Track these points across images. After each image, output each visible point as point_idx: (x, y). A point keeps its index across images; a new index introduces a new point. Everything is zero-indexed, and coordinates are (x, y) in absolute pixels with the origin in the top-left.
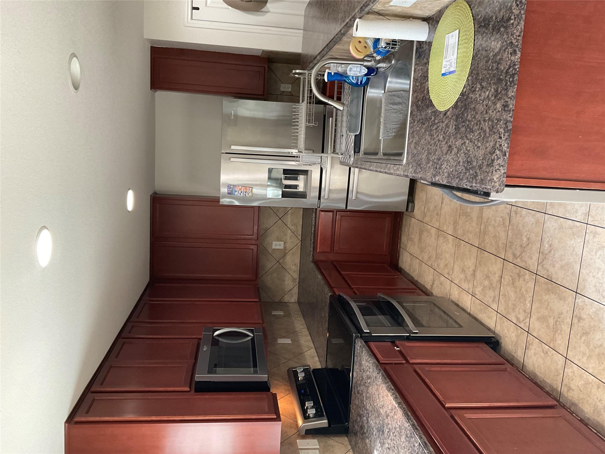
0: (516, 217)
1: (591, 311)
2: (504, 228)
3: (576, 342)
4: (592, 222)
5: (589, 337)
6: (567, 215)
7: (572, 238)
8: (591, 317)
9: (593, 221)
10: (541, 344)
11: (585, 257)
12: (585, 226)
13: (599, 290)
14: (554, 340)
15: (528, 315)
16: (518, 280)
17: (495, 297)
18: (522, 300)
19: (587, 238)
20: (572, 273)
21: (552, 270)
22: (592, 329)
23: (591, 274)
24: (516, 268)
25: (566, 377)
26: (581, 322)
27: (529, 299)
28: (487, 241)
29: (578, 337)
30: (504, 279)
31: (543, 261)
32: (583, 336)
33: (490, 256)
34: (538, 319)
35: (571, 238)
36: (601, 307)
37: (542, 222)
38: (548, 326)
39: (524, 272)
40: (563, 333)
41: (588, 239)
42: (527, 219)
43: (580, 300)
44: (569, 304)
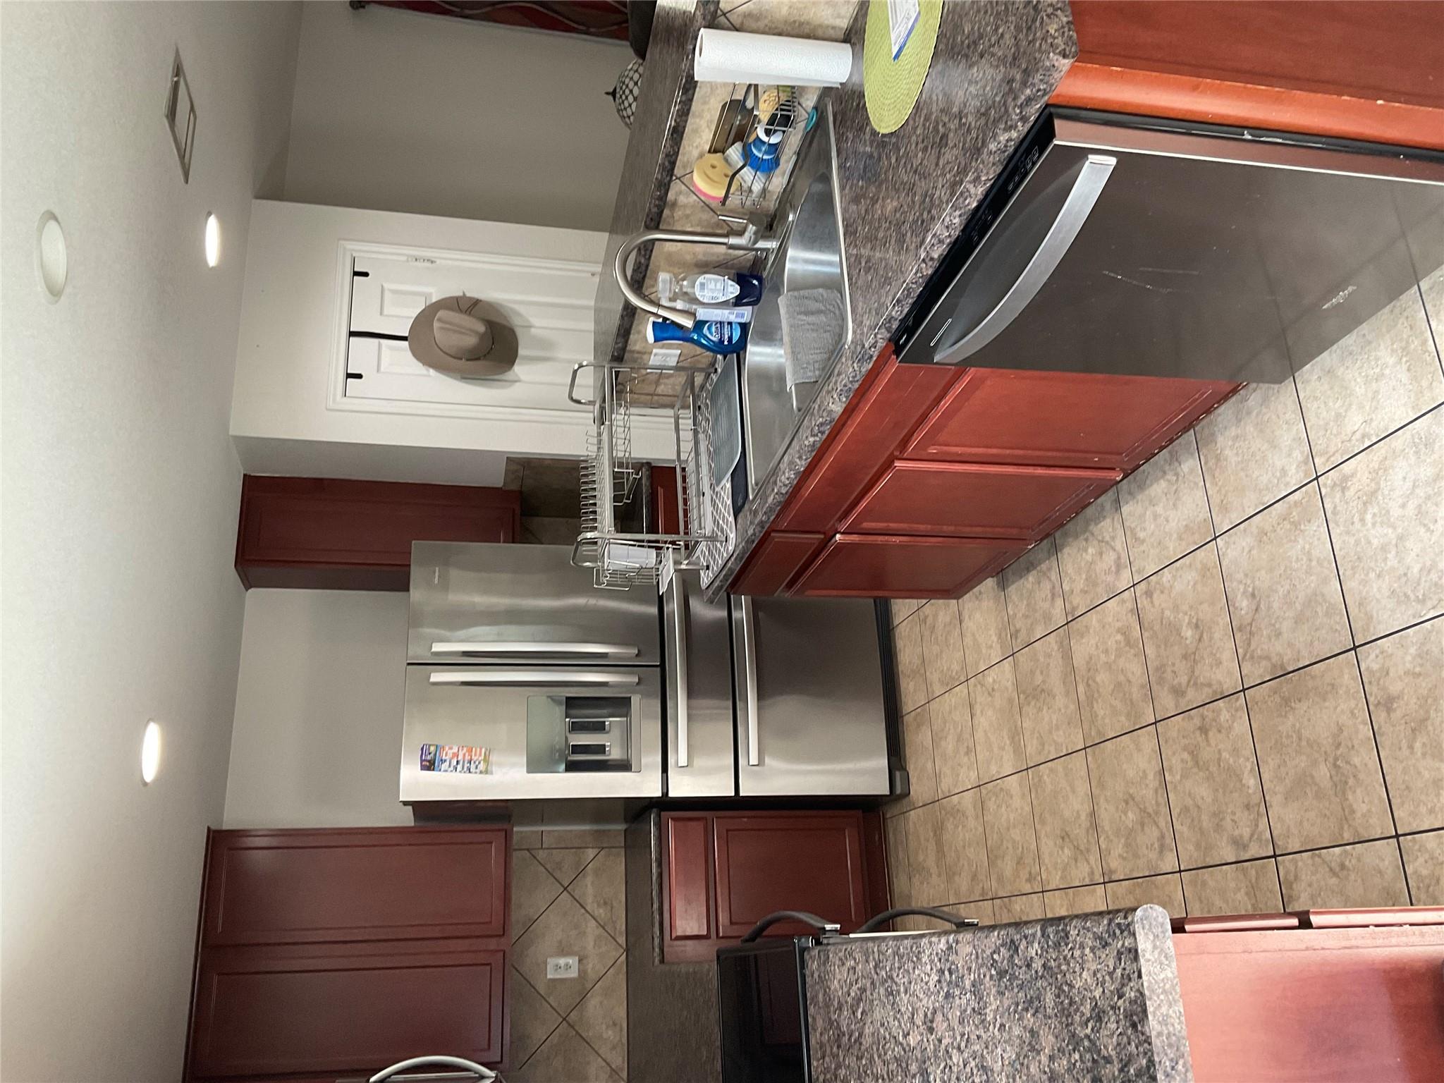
0: (1152, 602)
1: (1409, 658)
2: (1132, 651)
3: (1405, 771)
4: (1327, 465)
5: (1430, 728)
6: (1266, 499)
7: (1295, 536)
8: (1414, 674)
9: (1327, 460)
10: (1319, 856)
11: (1340, 550)
12: (1314, 487)
13: (1405, 595)
14: (1347, 815)
15: (1261, 809)
16: (1205, 743)
17: (1163, 837)
18: (1232, 785)
19: (1329, 506)
20: (1327, 614)
21: (1278, 647)
22: (1430, 701)
23: (1372, 575)
24: (1191, 718)
25: (1419, 888)
26: (1395, 710)
27: (1249, 765)
28: (1101, 713)
29: (1406, 752)
30: (1170, 770)
31: (1249, 644)
32: (1414, 739)
33: (1121, 742)
34: (1288, 797)
35: (1293, 538)
36: (1427, 629)
37: (1215, 563)
38: (1319, 795)
39: (1213, 711)
40: (1361, 776)
41: (1332, 508)
42: (1178, 587)
43: (1371, 659)
44: (1347, 692)
